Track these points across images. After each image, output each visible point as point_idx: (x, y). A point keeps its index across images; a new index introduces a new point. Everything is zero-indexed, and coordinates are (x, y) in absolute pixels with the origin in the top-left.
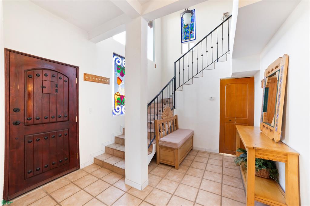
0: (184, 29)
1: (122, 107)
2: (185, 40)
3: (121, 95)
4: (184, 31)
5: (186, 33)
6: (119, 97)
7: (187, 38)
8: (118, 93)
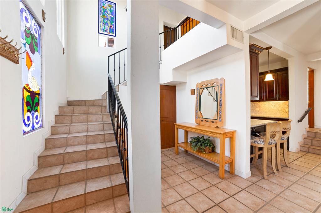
0: (102, 19)
1: (33, 115)
2: (104, 31)
3: (31, 90)
4: (102, 21)
5: (105, 25)
6: (29, 94)
7: (105, 31)
8: (27, 85)
